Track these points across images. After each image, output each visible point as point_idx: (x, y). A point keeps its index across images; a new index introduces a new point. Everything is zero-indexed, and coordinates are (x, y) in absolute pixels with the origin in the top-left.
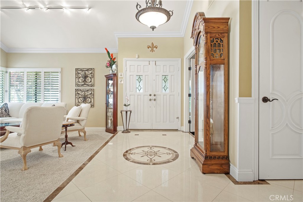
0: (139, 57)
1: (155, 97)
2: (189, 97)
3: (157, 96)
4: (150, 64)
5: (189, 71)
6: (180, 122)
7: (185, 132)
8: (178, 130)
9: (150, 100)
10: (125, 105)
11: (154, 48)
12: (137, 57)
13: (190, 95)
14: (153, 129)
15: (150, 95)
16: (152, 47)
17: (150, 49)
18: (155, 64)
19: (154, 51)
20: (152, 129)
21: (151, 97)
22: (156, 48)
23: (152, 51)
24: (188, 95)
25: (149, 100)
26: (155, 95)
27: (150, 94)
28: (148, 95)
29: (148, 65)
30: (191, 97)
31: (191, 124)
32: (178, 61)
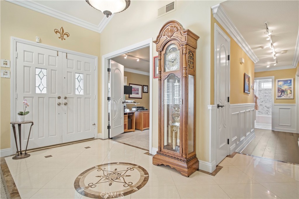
0: (40, 41)
1: (66, 101)
2: (108, 101)
3: (68, 99)
4: (59, 54)
5: (108, 72)
6: (96, 130)
7: (105, 139)
8: (94, 138)
9: (59, 104)
10: (21, 114)
11: (64, 35)
12: (37, 40)
13: (109, 99)
14: (63, 142)
15: (59, 98)
16: (62, 34)
17: (59, 35)
18: (67, 57)
19: (65, 39)
20: (61, 143)
21: (60, 101)
22: (67, 36)
23: (62, 38)
24: (107, 99)
25: (57, 105)
26: (66, 98)
27: (59, 96)
28: (56, 98)
29: (56, 57)
30: (110, 101)
31: (110, 130)
32: (94, 59)
